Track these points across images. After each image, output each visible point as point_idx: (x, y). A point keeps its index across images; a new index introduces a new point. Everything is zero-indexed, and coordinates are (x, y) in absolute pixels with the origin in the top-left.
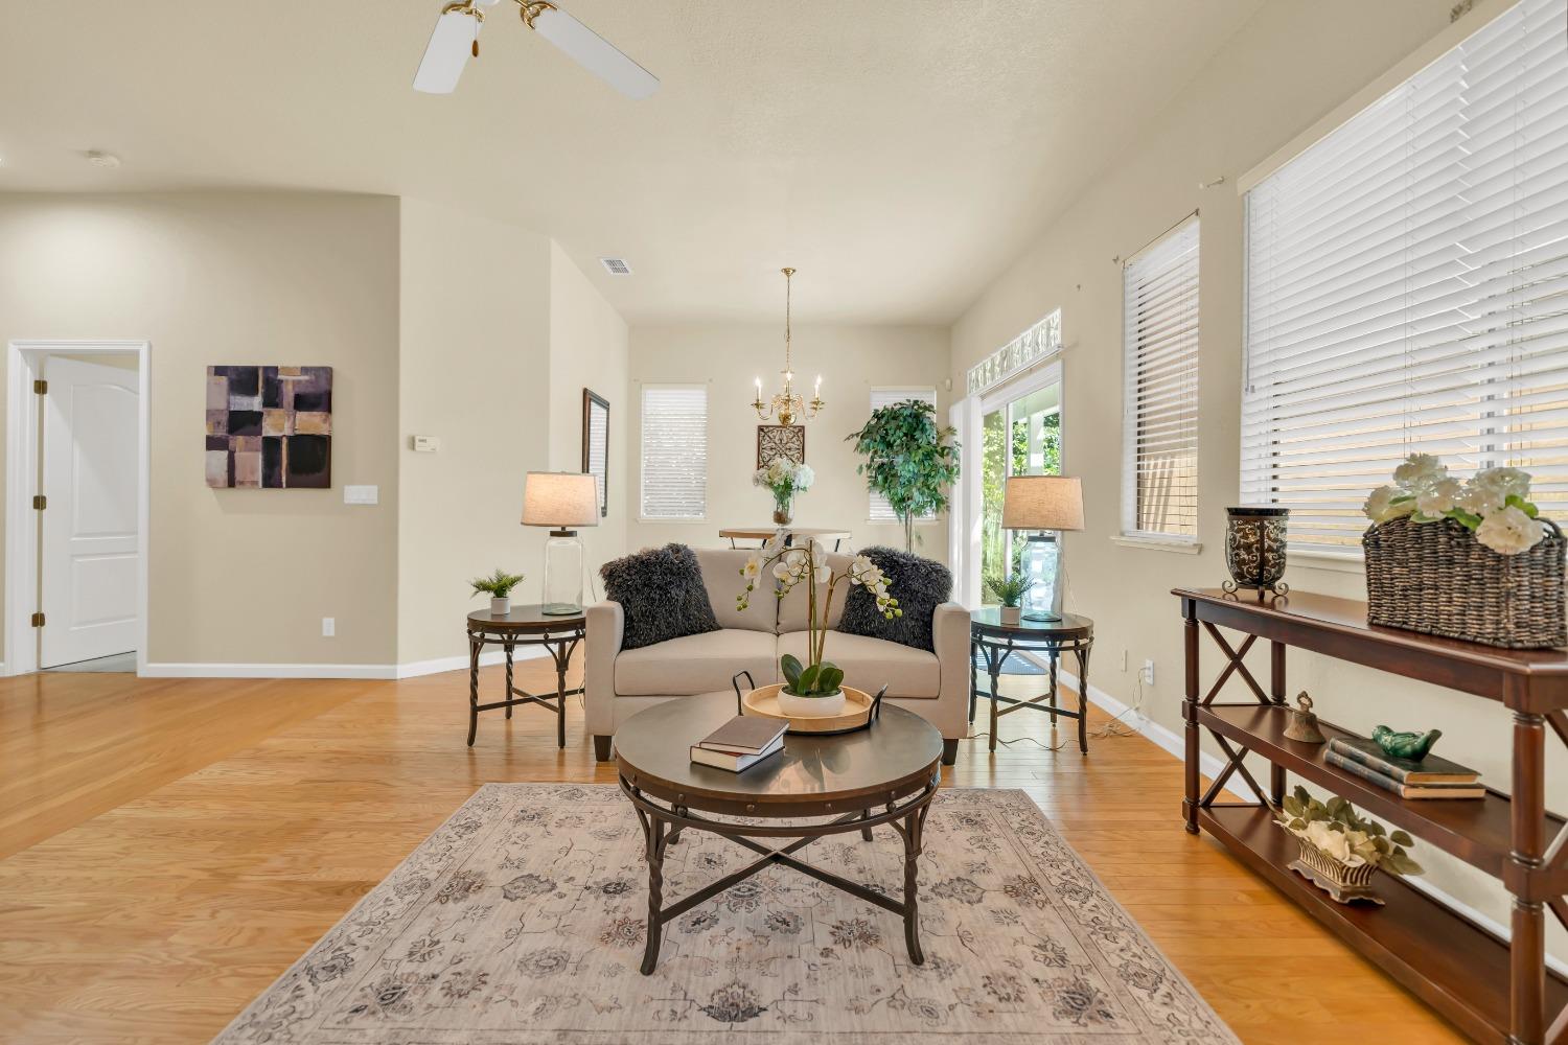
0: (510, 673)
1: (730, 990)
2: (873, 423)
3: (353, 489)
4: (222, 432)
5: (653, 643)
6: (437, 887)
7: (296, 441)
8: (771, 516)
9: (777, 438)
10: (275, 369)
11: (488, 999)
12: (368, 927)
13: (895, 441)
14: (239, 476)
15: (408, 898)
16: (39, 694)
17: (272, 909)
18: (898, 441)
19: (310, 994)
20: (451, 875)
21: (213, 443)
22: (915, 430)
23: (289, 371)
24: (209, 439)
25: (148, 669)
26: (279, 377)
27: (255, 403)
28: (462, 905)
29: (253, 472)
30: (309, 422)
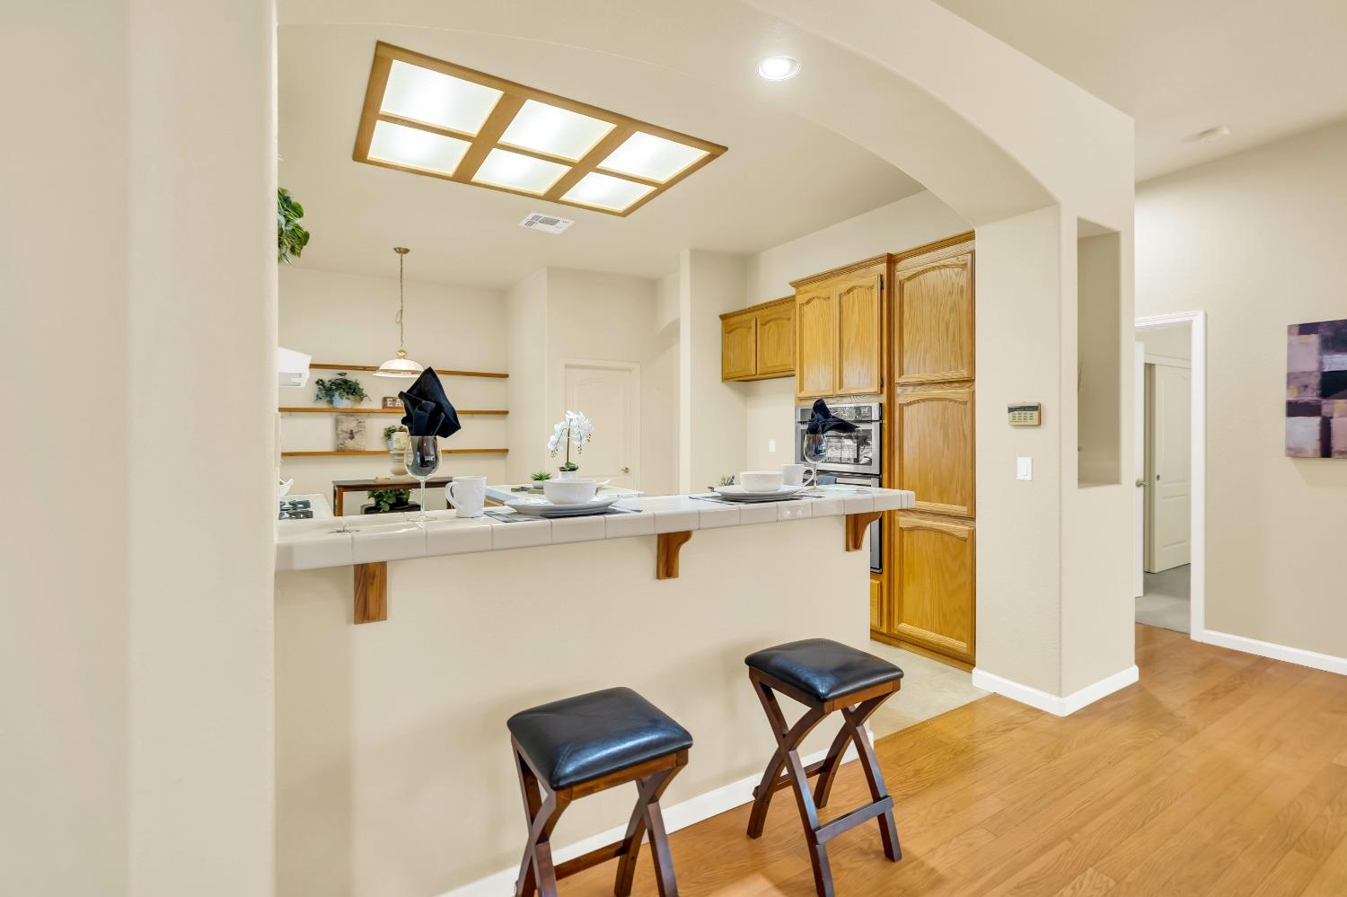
4: (1311, 396)
21: (1294, 409)
24: (1290, 403)
25: (1203, 634)
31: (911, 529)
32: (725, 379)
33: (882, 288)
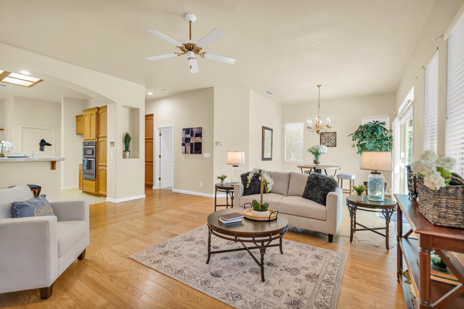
0: (227, 199)
1: (218, 271)
2: (359, 130)
3: (206, 154)
4: (184, 142)
5: (250, 195)
6: (187, 238)
7: (195, 143)
8: (313, 162)
9: (327, 136)
10: (192, 128)
11: (179, 258)
12: (171, 242)
13: (366, 136)
14: (187, 152)
15: (181, 239)
16: (160, 192)
17: (162, 235)
18: (368, 136)
19: (157, 249)
20: (190, 237)
21: (183, 145)
22: (374, 131)
23: (195, 128)
24: (182, 144)
25: (174, 190)
26: (193, 130)
27: (189, 136)
28: (188, 243)
29: (189, 151)
30: (198, 139)
31: (101, 169)
32: (77, 134)
33: (96, 115)
